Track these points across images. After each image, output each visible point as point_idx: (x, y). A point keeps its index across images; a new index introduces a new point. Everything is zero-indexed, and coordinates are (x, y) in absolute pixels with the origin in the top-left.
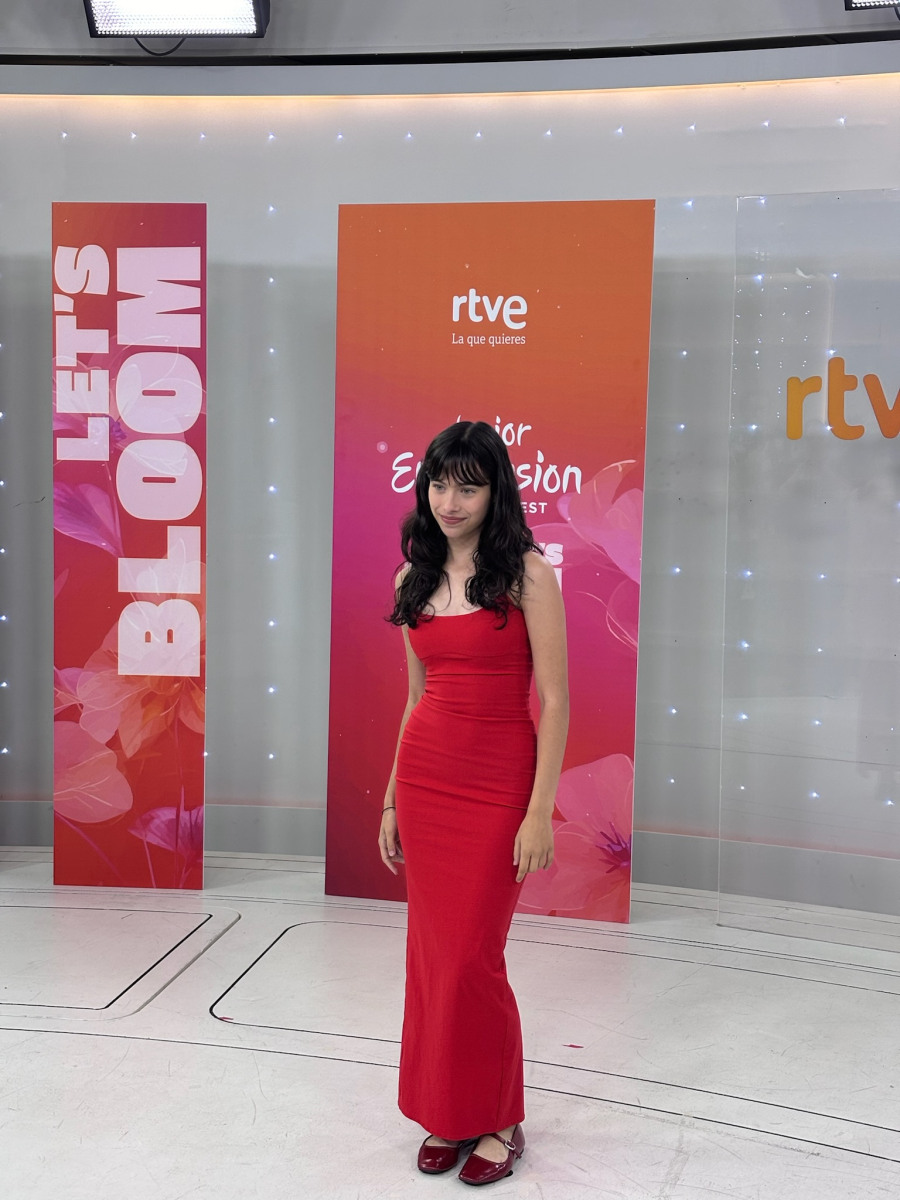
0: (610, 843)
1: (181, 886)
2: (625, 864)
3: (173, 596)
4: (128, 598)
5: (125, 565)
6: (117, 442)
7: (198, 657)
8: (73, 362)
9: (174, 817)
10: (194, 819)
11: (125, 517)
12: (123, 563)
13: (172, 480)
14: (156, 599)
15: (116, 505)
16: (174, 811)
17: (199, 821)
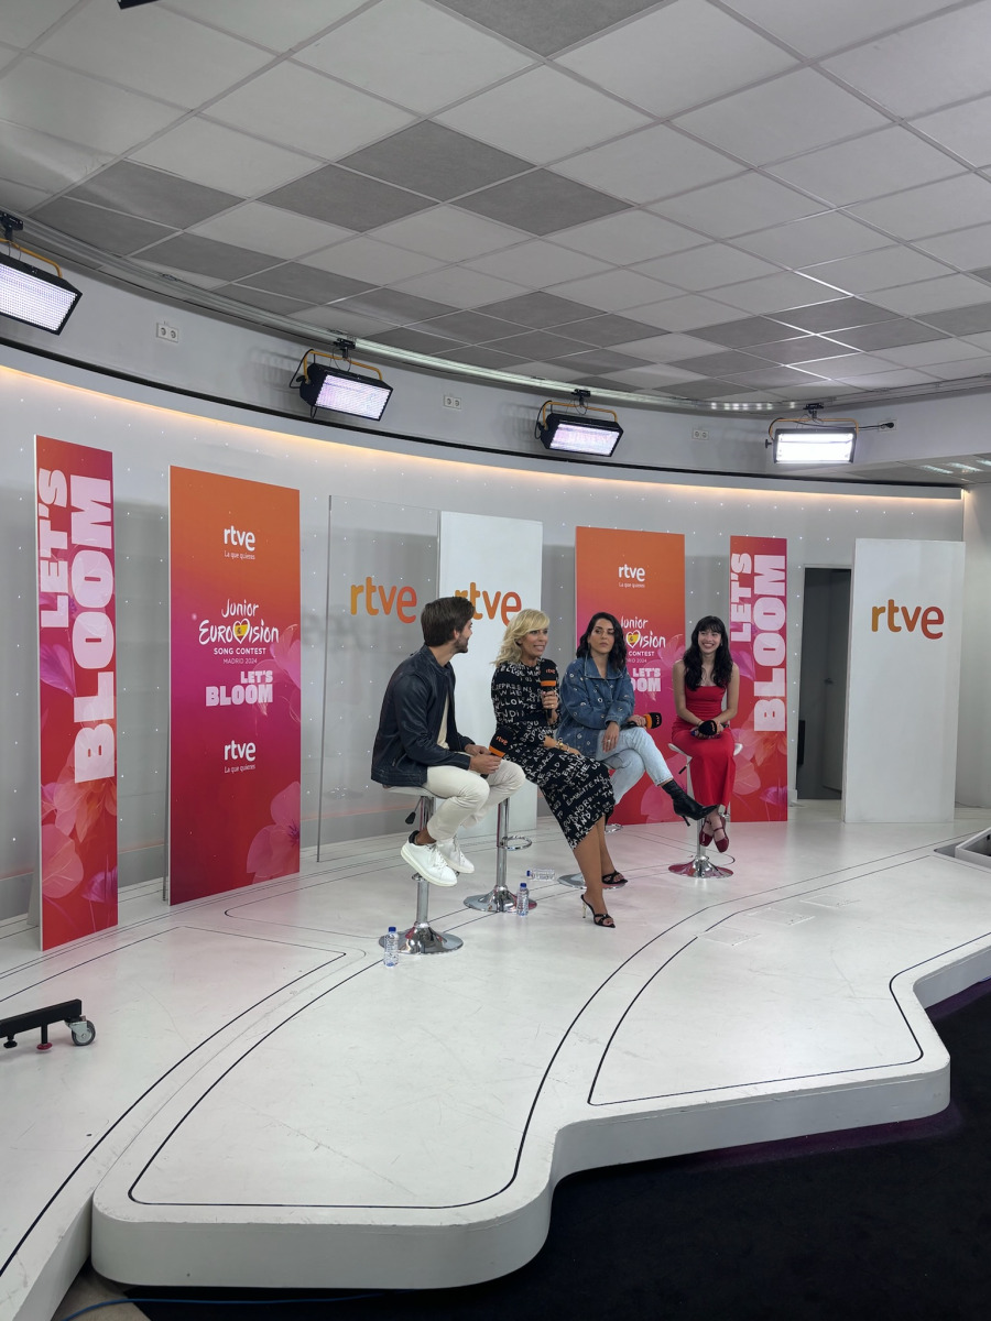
0: (291, 830)
2: (298, 840)
3: (101, 722)
4: (80, 726)
5: (78, 701)
6: (74, 613)
7: (113, 763)
8: (49, 555)
9: (104, 878)
10: (113, 874)
11: (78, 669)
13: (99, 640)
14: (93, 725)
15: (72, 659)
16: (104, 874)
17: (116, 874)
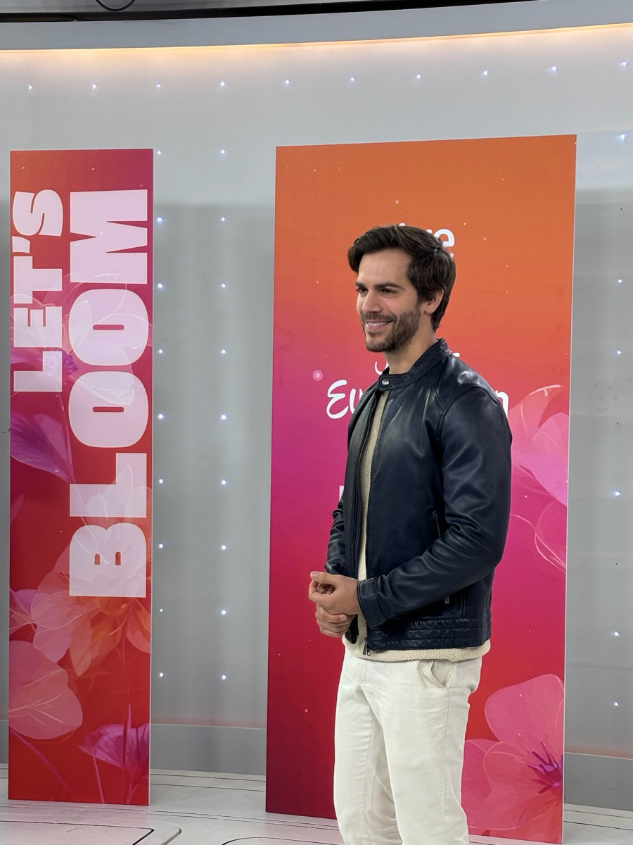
0: (542, 763)
1: (128, 802)
2: (557, 784)
3: (121, 520)
4: (79, 522)
5: (76, 490)
6: (70, 373)
7: (145, 578)
8: (29, 300)
9: (121, 734)
10: (140, 736)
11: (76, 445)
12: (74, 488)
13: (120, 410)
14: (105, 523)
15: (68, 433)
16: (122, 728)
17: (145, 738)
